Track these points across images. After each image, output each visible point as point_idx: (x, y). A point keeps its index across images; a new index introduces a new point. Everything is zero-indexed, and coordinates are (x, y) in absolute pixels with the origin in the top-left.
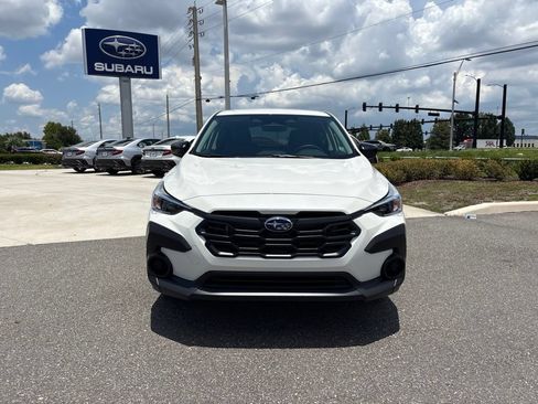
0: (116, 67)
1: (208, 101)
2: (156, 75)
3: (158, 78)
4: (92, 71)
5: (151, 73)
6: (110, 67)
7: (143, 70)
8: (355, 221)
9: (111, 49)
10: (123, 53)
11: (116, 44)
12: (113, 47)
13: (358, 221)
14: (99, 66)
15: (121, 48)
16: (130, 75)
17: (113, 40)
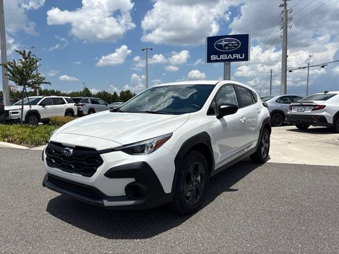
0: (222, 57)
1: (291, 71)
2: (246, 59)
3: (247, 60)
4: (209, 60)
5: (243, 57)
6: (219, 57)
7: (238, 56)
8: (101, 155)
9: (220, 47)
10: (227, 48)
11: (223, 43)
12: (222, 45)
13: (103, 156)
14: (213, 57)
15: (226, 45)
16: (230, 60)
17: (222, 41)
